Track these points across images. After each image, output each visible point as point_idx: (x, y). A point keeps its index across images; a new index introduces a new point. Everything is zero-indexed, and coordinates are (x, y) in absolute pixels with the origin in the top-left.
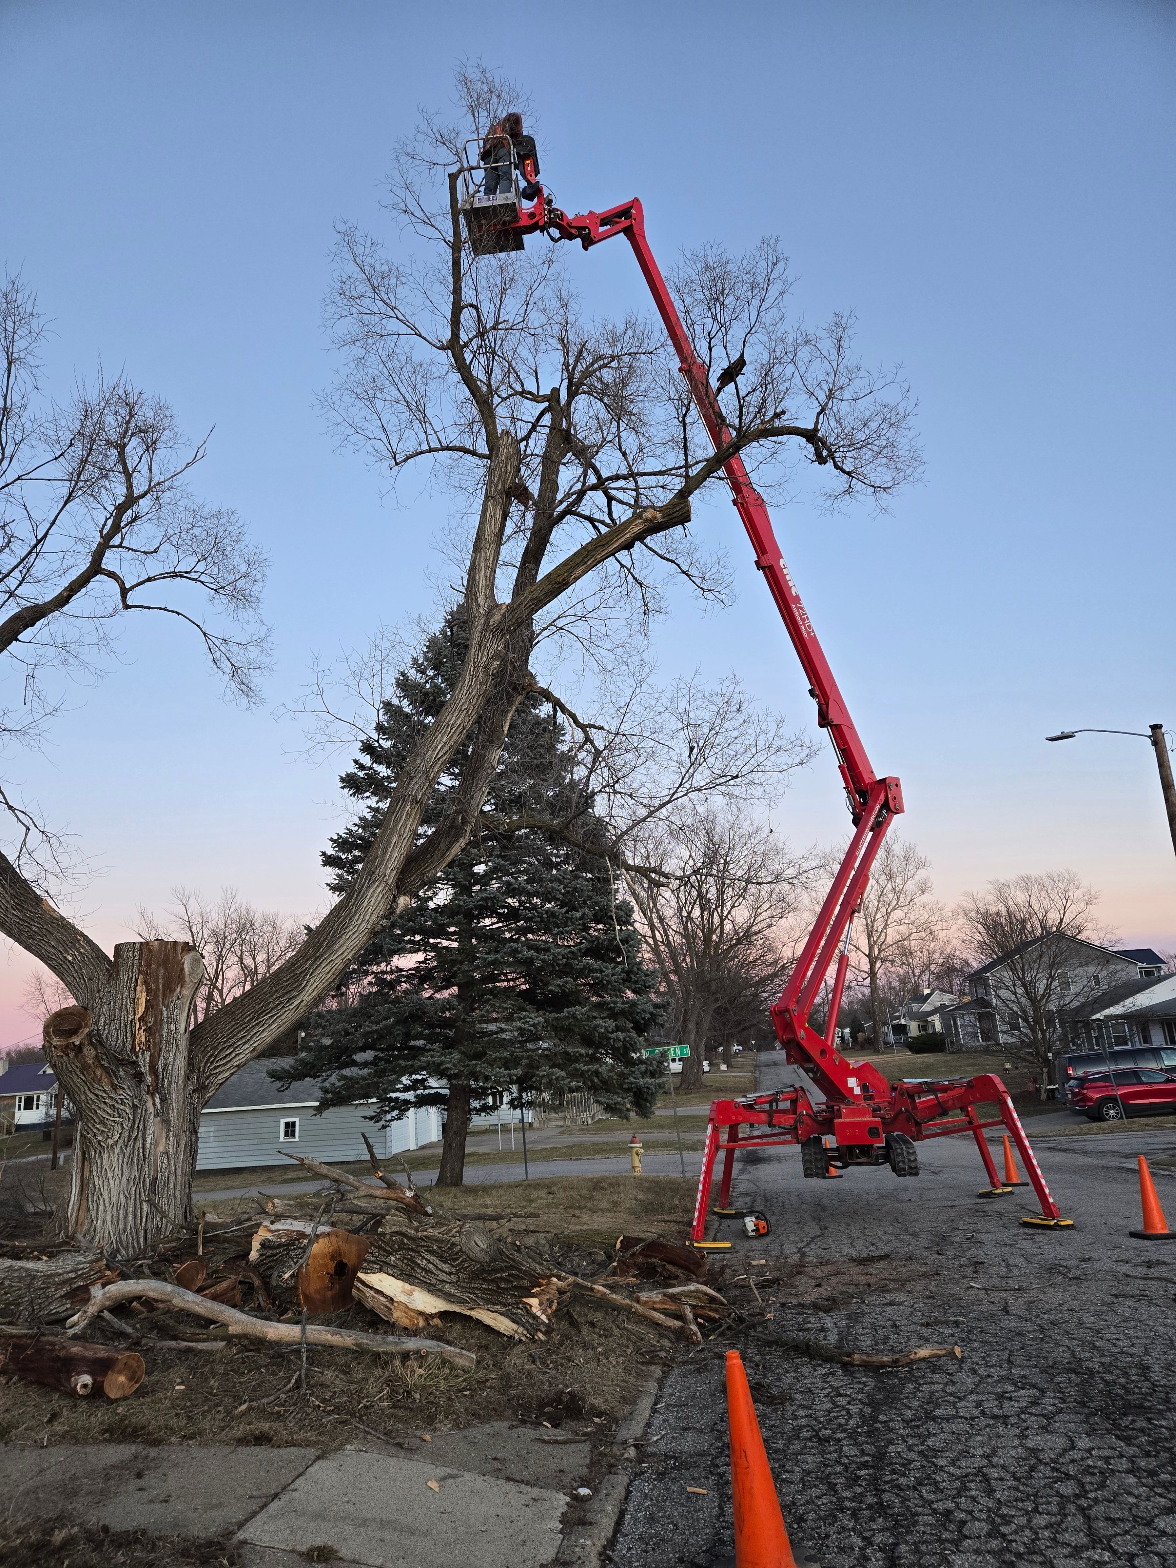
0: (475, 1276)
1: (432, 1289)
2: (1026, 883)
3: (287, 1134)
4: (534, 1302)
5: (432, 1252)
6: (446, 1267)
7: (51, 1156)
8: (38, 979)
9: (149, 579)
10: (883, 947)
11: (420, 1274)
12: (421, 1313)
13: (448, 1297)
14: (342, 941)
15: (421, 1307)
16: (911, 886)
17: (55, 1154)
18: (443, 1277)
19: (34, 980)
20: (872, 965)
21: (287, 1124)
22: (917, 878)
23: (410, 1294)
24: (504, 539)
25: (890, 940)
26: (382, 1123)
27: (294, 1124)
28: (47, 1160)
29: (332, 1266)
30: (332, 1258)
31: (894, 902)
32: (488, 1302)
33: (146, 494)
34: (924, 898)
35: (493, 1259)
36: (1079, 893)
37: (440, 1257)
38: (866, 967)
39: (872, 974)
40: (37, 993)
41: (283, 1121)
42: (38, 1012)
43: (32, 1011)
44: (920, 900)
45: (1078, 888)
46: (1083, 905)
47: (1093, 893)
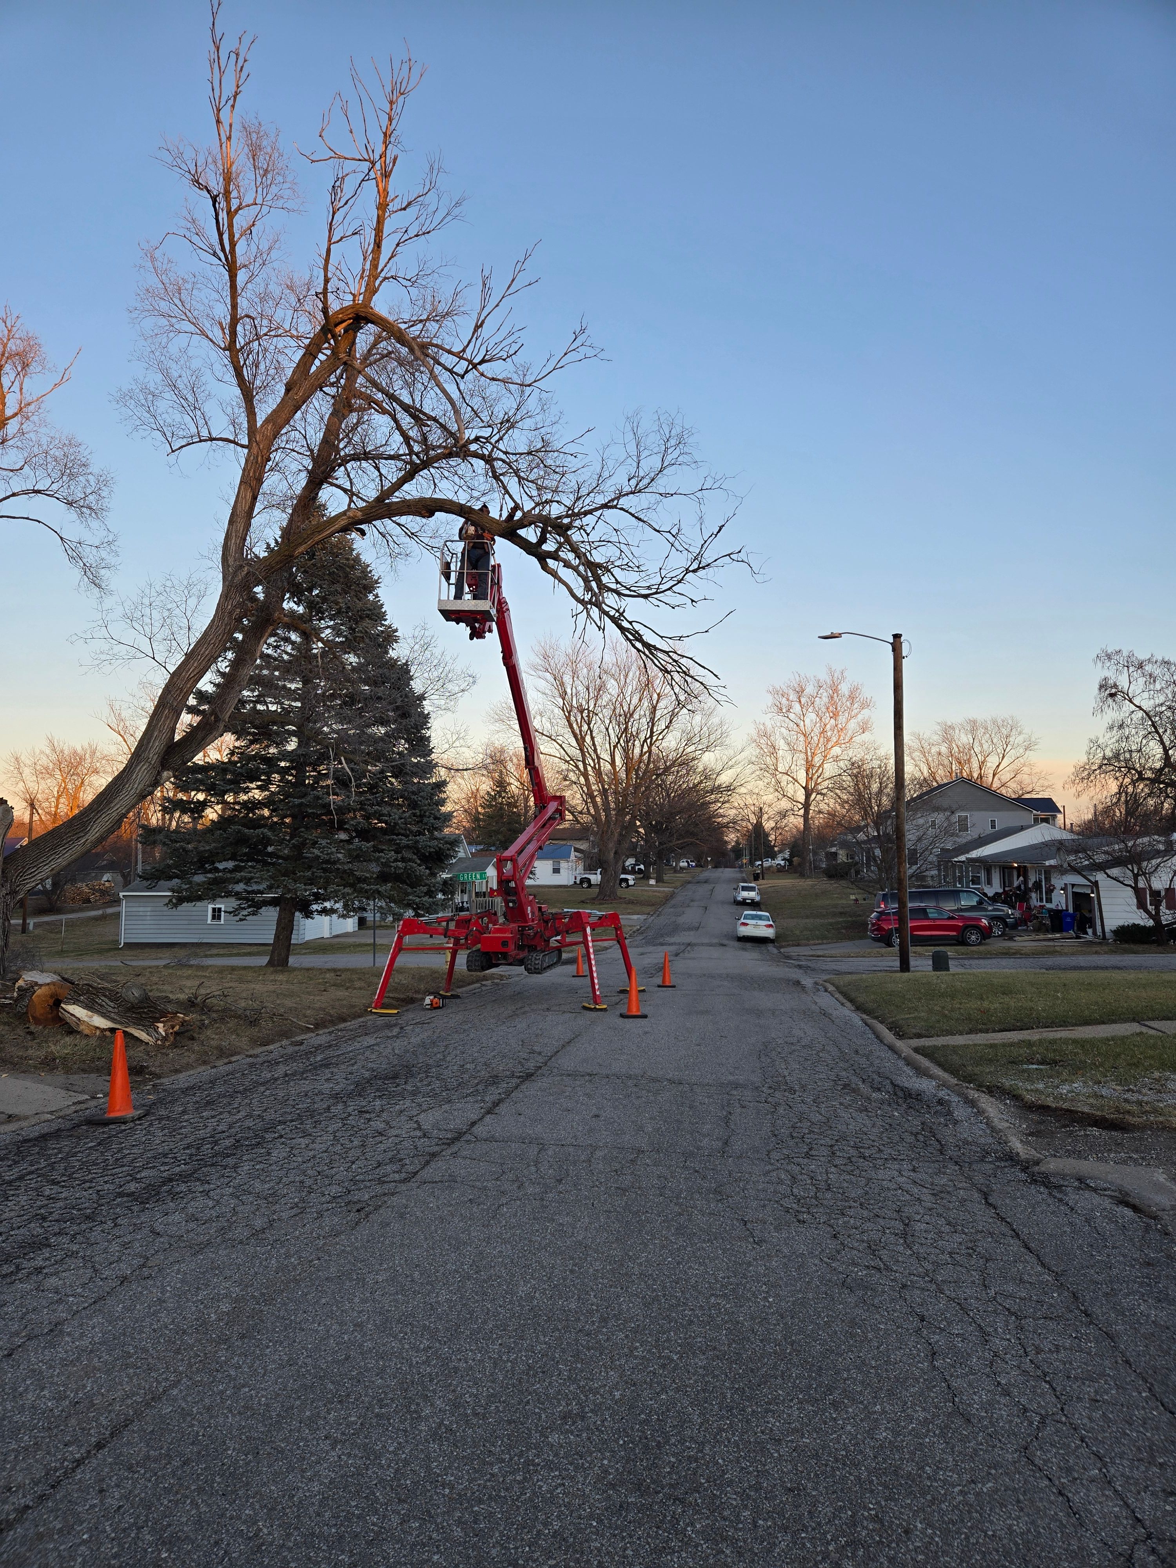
0: (129, 1010)
1: (104, 1015)
2: (973, 727)
3: (214, 917)
4: (161, 1025)
5: (105, 996)
6: (112, 1004)
7: (21, 921)
8: (17, 759)
9: (14, 495)
10: (820, 780)
11: (97, 1007)
12: (97, 1028)
13: (112, 1020)
14: (116, 801)
15: (97, 1025)
16: (852, 725)
17: (24, 920)
18: (110, 1009)
19: (13, 760)
20: (808, 796)
21: (214, 909)
22: (860, 717)
23: (91, 1017)
24: (255, 513)
25: (827, 775)
26: (240, 916)
27: (220, 909)
28: (18, 925)
29: (51, 1002)
30: (51, 996)
31: (834, 739)
32: (134, 1024)
33: (15, 415)
34: (866, 737)
35: (141, 1002)
36: (1020, 739)
37: (110, 999)
38: (801, 798)
39: (806, 805)
40: (16, 771)
41: (211, 907)
42: (17, 790)
43: (12, 788)
44: (858, 739)
45: (1020, 733)
46: (1021, 751)
47: (1033, 739)
